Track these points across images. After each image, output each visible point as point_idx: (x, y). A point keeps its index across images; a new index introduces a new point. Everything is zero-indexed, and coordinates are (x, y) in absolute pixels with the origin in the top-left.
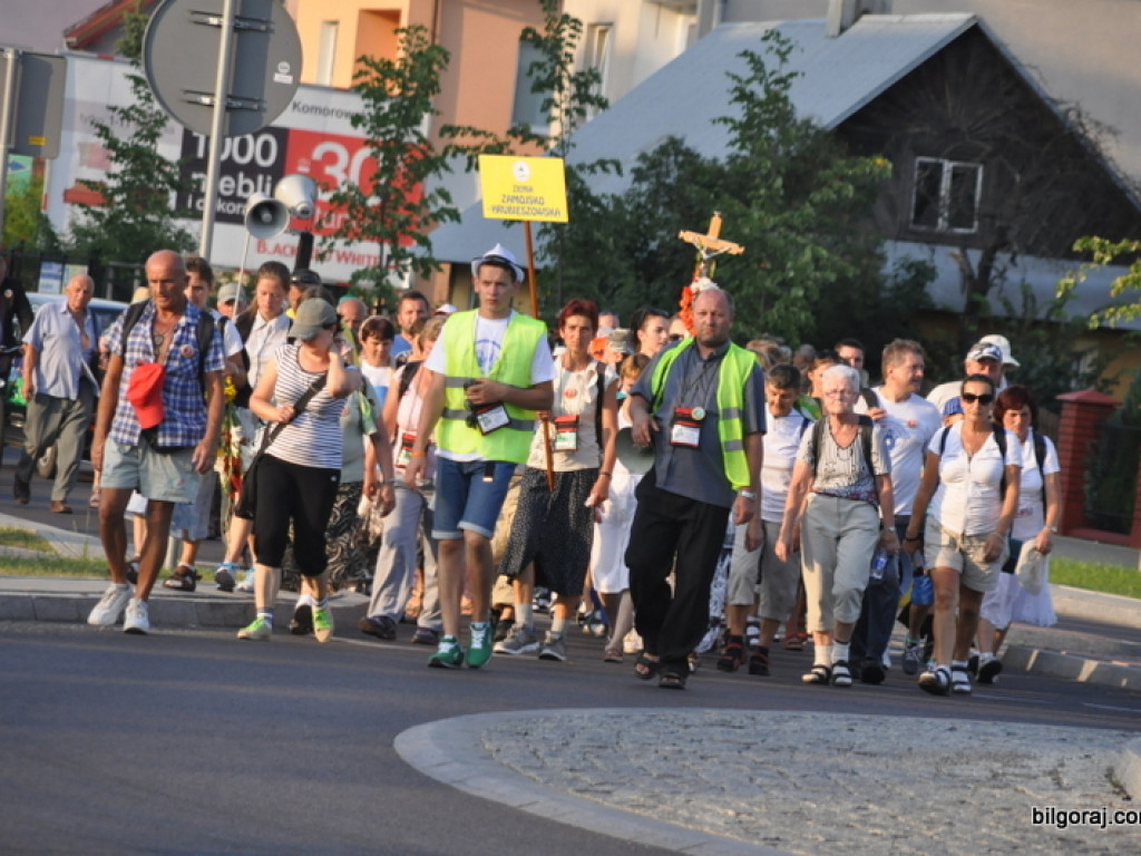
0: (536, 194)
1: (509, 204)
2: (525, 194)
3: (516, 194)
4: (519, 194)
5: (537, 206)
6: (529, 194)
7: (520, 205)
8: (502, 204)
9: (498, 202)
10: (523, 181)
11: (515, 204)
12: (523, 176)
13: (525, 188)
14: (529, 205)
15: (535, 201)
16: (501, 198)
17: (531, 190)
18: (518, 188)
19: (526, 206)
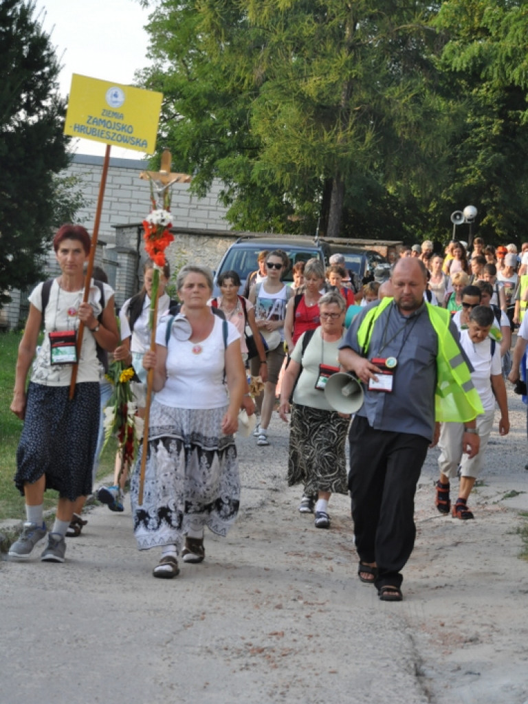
0: (125, 122)
1: (94, 126)
2: (114, 120)
3: (103, 118)
4: (107, 119)
5: (123, 133)
6: (117, 121)
7: (106, 130)
8: (86, 125)
9: (83, 122)
10: (114, 107)
11: (101, 127)
12: (116, 102)
13: (115, 114)
14: (115, 131)
15: (123, 128)
16: (87, 119)
17: (121, 117)
18: (106, 112)
19: (111, 130)
